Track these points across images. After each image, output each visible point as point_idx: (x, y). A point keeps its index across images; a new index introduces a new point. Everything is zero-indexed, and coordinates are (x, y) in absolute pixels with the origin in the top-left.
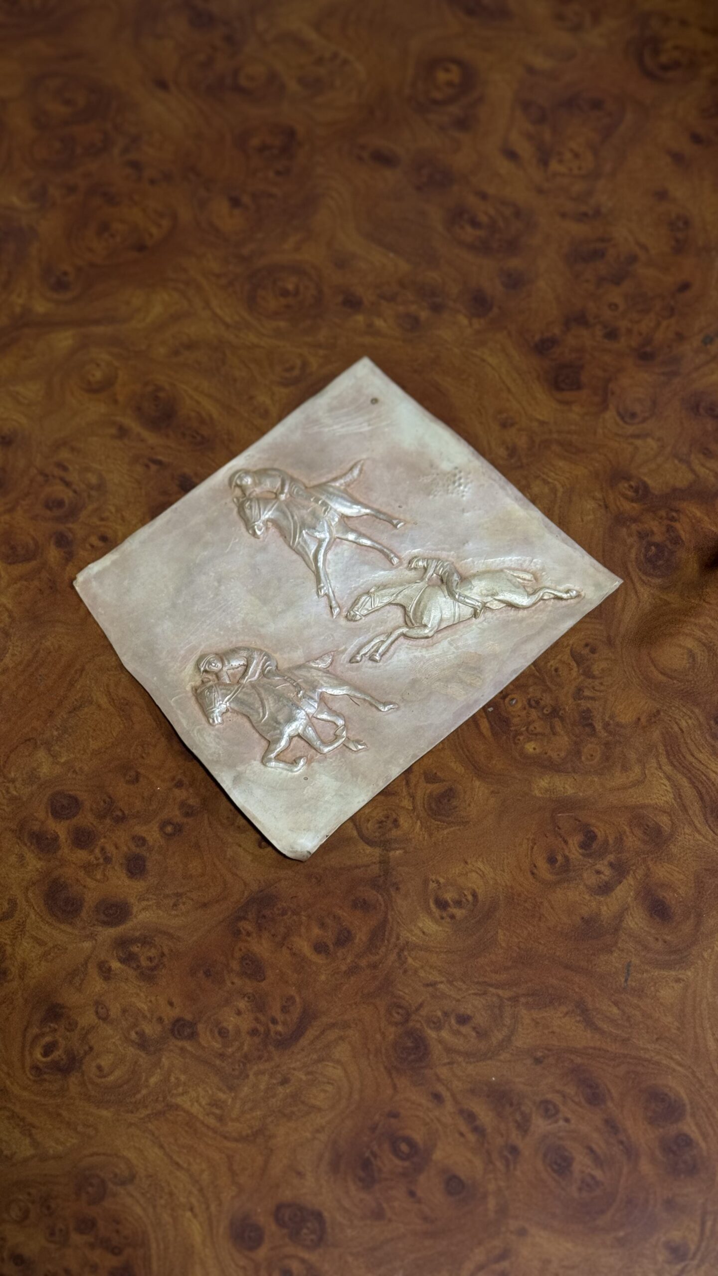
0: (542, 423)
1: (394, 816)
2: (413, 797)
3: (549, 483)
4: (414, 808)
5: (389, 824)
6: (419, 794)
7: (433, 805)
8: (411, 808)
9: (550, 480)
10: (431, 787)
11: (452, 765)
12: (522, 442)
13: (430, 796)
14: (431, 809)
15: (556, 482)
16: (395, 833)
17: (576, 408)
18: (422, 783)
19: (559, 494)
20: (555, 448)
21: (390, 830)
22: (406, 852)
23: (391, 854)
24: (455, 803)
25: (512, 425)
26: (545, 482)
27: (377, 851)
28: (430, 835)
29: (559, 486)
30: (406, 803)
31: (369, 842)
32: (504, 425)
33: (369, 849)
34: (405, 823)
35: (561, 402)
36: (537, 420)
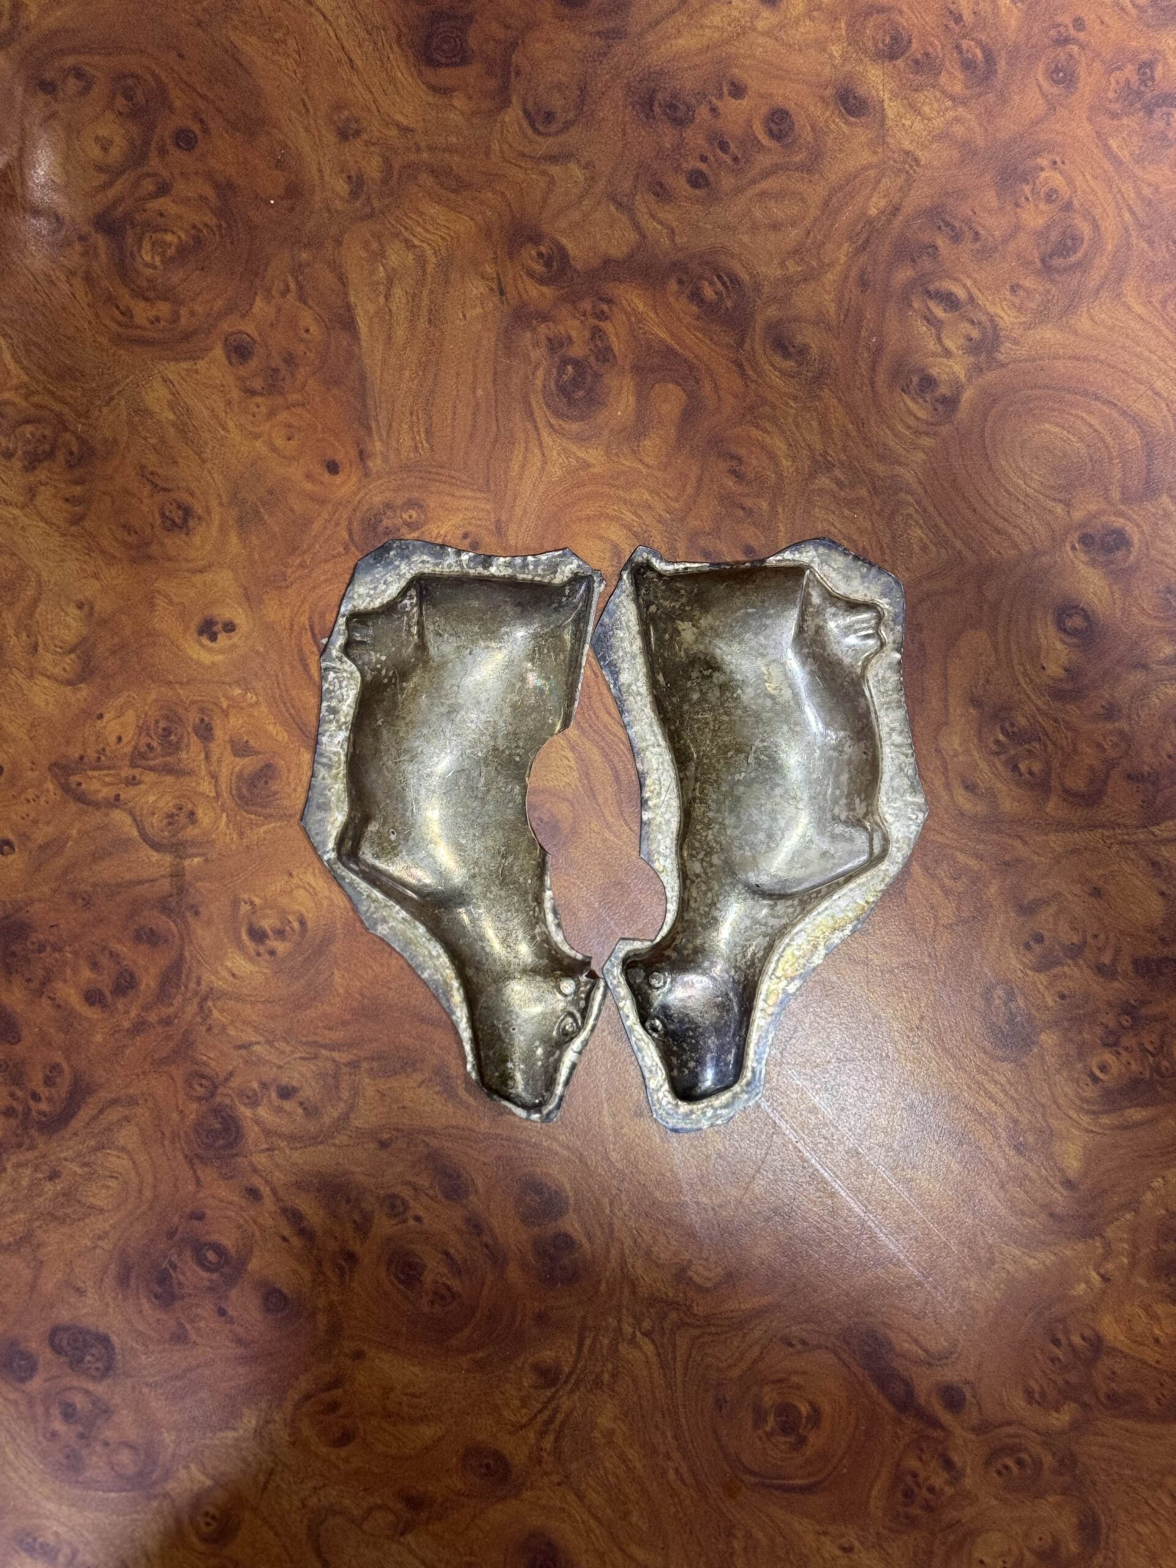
0: (405, 130)
1: (190, 806)
2: (214, 777)
3: (414, 246)
4: (218, 795)
5: (183, 819)
6: (224, 772)
7: (244, 791)
8: (213, 794)
9: (417, 242)
10: (241, 763)
11: (270, 728)
12: (372, 168)
13: (240, 776)
14: (241, 797)
15: (425, 245)
16: (191, 832)
17: (459, 101)
18: (229, 758)
19: (430, 268)
20: (426, 179)
21: (184, 827)
22: (206, 860)
23: (187, 862)
24: (274, 787)
25: (358, 133)
26: (409, 246)
27: (168, 859)
28: (241, 834)
29: (429, 252)
30: (206, 787)
31: (156, 846)
32: (344, 135)
33: (155, 856)
34: (205, 817)
35: (434, 89)
36: (398, 125)
